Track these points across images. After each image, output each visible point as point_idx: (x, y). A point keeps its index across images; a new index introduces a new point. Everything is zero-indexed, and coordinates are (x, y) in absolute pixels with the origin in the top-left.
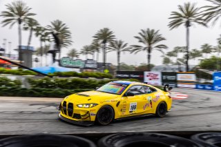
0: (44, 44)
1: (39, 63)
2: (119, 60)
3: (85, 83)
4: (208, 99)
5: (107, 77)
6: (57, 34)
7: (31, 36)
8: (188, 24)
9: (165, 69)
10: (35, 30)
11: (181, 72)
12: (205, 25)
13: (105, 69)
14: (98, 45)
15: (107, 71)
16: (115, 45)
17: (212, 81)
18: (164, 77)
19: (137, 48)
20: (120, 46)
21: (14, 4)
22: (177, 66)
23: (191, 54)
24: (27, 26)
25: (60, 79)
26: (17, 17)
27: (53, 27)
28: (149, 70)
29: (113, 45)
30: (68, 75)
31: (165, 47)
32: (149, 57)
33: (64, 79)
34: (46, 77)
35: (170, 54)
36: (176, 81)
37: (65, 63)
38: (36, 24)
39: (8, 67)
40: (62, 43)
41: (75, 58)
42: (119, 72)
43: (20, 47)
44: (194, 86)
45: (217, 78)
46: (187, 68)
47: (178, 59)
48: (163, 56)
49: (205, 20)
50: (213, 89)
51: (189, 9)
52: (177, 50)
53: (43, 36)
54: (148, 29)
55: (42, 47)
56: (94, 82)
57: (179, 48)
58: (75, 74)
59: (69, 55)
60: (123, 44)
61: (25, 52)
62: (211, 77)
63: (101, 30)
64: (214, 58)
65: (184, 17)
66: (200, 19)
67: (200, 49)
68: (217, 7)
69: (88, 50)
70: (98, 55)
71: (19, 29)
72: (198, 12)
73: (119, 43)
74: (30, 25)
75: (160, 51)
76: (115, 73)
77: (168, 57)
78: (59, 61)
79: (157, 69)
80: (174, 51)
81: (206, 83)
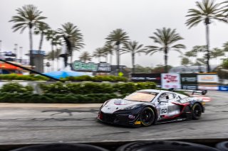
0: (55, 48)
1: (50, 68)
2: (133, 62)
3: (99, 87)
5: (122, 80)
6: (69, 37)
7: (42, 40)
8: (207, 22)
9: (184, 70)
10: (46, 34)
11: (201, 73)
12: (226, 21)
13: (119, 72)
14: (111, 47)
15: (121, 74)
16: (129, 46)
18: (183, 79)
19: (153, 48)
20: (134, 47)
21: (24, 8)
22: (197, 67)
23: (212, 53)
24: (38, 30)
25: (72, 83)
26: (28, 22)
27: (65, 30)
28: (166, 72)
29: (126, 45)
30: (80, 79)
31: (183, 46)
32: (166, 58)
33: (77, 83)
34: (58, 82)
35: (189, 54)
36: (196, 83)
38: (47, 27)
39: (20, 72)
40: (74, 47)
41: (87, 62)
42: (134, 75)
43: (31, 51)
44: (217, 88)
46: (209, 69)
47: (198, 59)
48: (180, 57)
49: (226, 16)
51: (209, 6)
52: (197, 49)
53: (54, 39)
54: (164, 28)
55: (53, 51)
56: (109, 86)
57: (199, 47)
58: (88, 79)
59: (81, 58)
60: (138, 45)
61: (36, 57)
63: (114, 32)
65: (203, 14)
66: (220, 15)
67: (222, 48)
69: (101, 52)
70: (111, 58)
71: (30, 33)
72: (218, 8)
73: (133, 44)
74: (41, 29)
75: (178, 51)
76: (130, 76)
77: (186, 57)
78: (71, 65)
79: (175, 70)
80: (193, 51)
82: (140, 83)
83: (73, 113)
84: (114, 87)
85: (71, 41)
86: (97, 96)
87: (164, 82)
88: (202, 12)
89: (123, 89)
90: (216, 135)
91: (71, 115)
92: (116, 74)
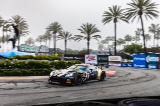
0: (5, 34)
1: (1, 49)
2: (66, 46)
3: (39, 64)
4: (130, 74)
5: (57, 59)
6: (17, 26)
8: (115, 21)
9: (100, 53)
11: (111, 55)
12: (127, 21)
13: (55, 53)
14: (50, 35)
15: (56, 55)
16: (63, 35)
17: (132, 61)
18: (99, 58)
19: (80, 37)
20: (66, 35)
22: (108, 51)
23: (118, 41)
25: (18, 61)
27: (14, 21)
28: (88, 54)
29: (61, 35)
30: (25, 58)
31: (100, 36)
32: (88, 44)
33: (22, 61)
35: (104, 42)
36: (107, 62)
37: (23, 49)
40: (21, 33)
41: (31, 45)
42: (66, 55)
44: (120, 65)
45: (135, 59)
46: (115, 52)
47: (109, 46)
48: (98, 43)
49: (127, 18)
50: (133, 66)
51: (117, 10)
52: (108, 39)
53: (4, 27)
54: (88, 24)
55: (3, 36)
56: (47, 63)
57: (110, 37)
58: (31, 57)
59: (27, 42)
60: (70, 34)
62: (131, 58)
63: (52, 24)
64: (133, 45)
65: (113, 16)
66: (123, 17)
67: (124, 39)
68: (134, 10)
69: (42, 38)
70: (50, 42)
72: (122, 12)
73: (66, 33)
75: (97, 39)
76: (63, 56)
77: (102, 44)
78: (18, 47)
79: (94, 53)
80: (106, 40)
81: (128, 62)
82: (70, 61)
83: (18, 84)
84: (51, 64)
85: (19, 29)
86: (38, 70)
87: (87, 61)
88: (112, 14)
89: (57, 65)
90: (118, 96)
91: (16, 85)
92: (53, 54)
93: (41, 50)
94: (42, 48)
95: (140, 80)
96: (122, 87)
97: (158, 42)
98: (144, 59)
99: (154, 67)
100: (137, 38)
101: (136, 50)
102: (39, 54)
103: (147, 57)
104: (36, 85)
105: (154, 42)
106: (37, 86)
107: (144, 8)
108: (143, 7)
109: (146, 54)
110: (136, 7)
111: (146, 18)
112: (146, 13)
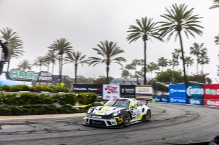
2: (76, 72)
3: (37, 98)
4: (164, 111)
5: (62, 91)
6: (6, 43)
8: (145, 38)
9: (124, 82)
11: (139, 85)
12: (161, 39)
13: (61, 82)
14: (54, 56)
15: (62, 84)
16: (73, 56)
17: (168, 94)
18: (123, 90)
19: (96, 60)
20: (77, 58)
22: (135, 79)
23: (149, 66)
25: (6, 93)
27: (2, 35)
28: (108, 84)
29: (69, 55)
30: (16, 89)
31: (124, 60)
32: (108, 69)
33: (12, 93)
35: (129, 67)
36: (134, 94)
37: (14, 76)
40: (12, 53)
41: (27, 70)
42: (75, 86)
45: (172, 90)
46: (145, 81)
47: (137, 72)
48: (121, 69)
49: (161, 35)
50: (169, 101)
51: (147, 24)
52: (135, 63)
54: (107, 41)
56: (49, 96)
57: (138, 61)
58: (26, 88)
59: (20, 66)
60: (82, 56)
62: (167, 90)
63: (58, 41)
64: (169, 71)
65: (142, 31)
66: (156, 34)
67: (157, 63)
68: (171, 24)
69: (42, 61)
70: (53, 67)
72: (155, 27)
73: (76, 55)
75: (119, 63)
76: (72, 86)
77: (127, 70)
78: (7, 73)
79: (116, 82)
80: (132, 64)
81: (163, 96)
82: (81, 94)
83: (3, 127)
84: (53, 98)
85: (9, 48)
87: (105, 93)
88: (141, 29)
89: (63, 99)
92: (58, 84)
93: (40, 78)
94: (42, 74)
95: (178, 121)
96: (152, 130)
97: (203, 68)
98: (184, 91)
99: (198, 102)
100: (175, 63)
101: (173, 79)
102: (38, 84)
103: (188, 89)
104: (29, 128)
105: (197, 67)
106: (32, 129)
107: (184, 21)
108: (182, 20)
109: (187, 85)
110: (173, 20)
111: (187, 35)
112: (187, 29)
